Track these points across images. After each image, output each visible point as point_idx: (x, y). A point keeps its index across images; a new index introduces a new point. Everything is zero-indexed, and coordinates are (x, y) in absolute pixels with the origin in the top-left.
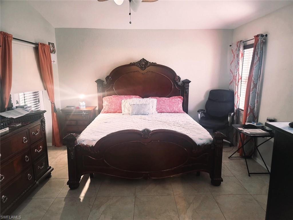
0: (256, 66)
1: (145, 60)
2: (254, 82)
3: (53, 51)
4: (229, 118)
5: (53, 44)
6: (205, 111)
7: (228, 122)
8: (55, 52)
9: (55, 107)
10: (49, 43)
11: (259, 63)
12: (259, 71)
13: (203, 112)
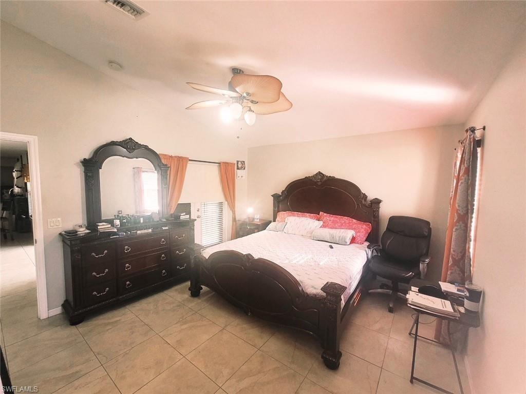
0: (462, 183)
1: (322, 173)
2: (459, 212)
3: (242, 167)
4: (421, 266)
5: (244, 162)
6: (380, 246)
7: (420, 272)
8: (244, 169)
9: (235, 216)
10: (238, 162)
11: (467, 178)
12: (469, 191)
13: (375, 249)
